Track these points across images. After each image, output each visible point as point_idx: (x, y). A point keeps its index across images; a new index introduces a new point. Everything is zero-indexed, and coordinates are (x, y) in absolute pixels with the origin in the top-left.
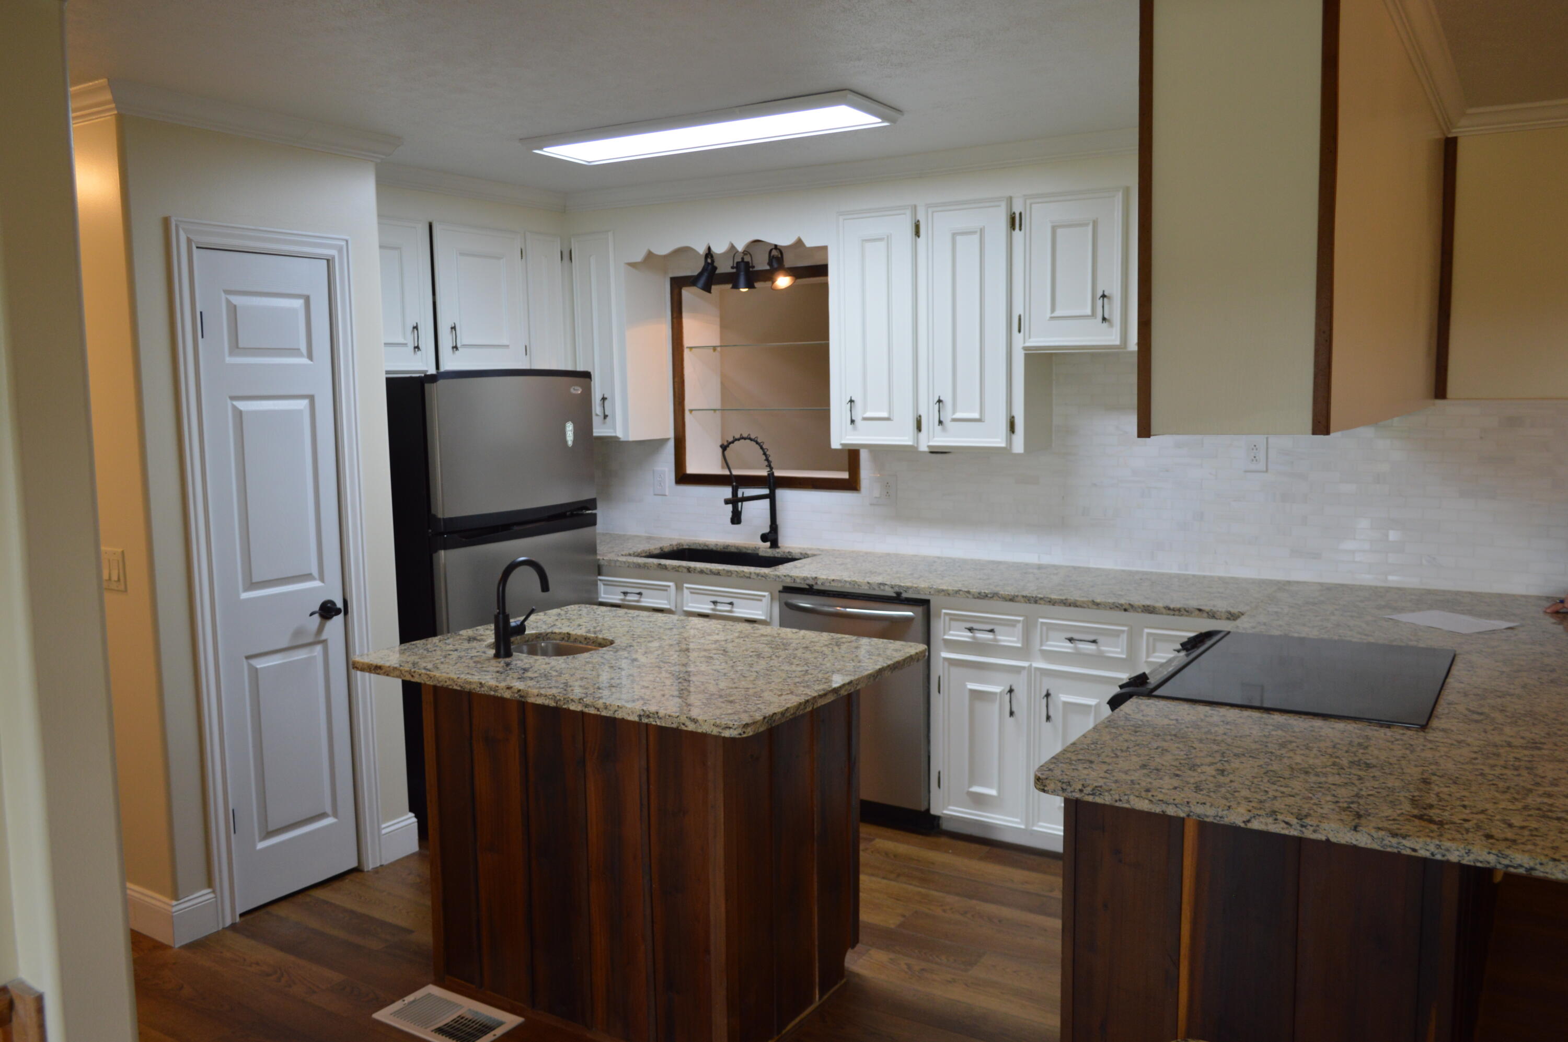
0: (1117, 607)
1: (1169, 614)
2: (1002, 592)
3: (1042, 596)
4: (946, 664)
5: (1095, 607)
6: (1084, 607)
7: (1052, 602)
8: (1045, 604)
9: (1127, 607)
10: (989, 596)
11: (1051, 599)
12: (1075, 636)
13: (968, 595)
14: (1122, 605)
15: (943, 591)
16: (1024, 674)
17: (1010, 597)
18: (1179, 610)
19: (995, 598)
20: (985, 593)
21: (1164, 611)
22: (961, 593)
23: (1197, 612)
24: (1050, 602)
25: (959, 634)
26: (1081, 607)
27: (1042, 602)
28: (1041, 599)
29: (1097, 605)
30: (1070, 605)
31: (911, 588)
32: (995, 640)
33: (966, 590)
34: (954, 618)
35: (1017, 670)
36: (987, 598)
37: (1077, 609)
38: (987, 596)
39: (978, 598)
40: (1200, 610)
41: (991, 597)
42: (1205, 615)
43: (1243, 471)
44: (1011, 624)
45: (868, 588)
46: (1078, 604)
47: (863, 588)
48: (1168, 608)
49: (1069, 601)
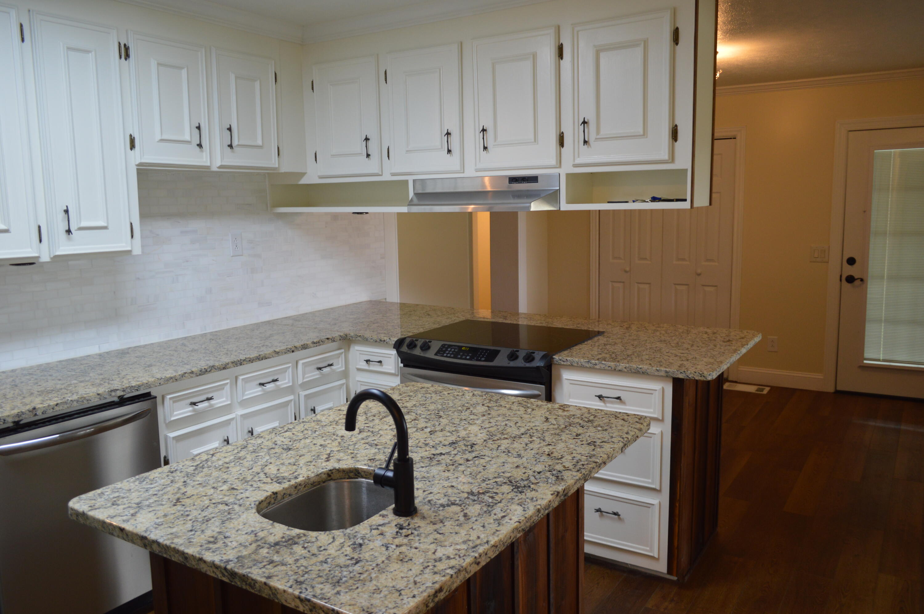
0: (289, 351)
1: (314, 347)
2: (217, 364)
3: (244, 358)
4: (174, 441)
5: (277, 355)
6: (271, 358)
8: (247, 364)
9: (293, 349)
10: (208, 370)
11: (250, 358)
12: (263, 381)
13: (192, 375)
14: (291, 349)
15: (171, 378)
16: (233, 423)
17: (223, 366)
18: (319, 342)
19: (212, 371)
20: (205, 369)
21: (312, 345)
22: (186, 375)
23: (327, 340)
24: (250, 361)
25: (186, 411)
26: (269, 358)
27: (245, 362)
28: (244, 360)
29: (277, 353)
30: (262, 359)
31: (142, 385)
32: (211, 406)
33: (190, 371)
34: (175, 400)
35: (228, 423)
36: (207, 373)
37: (266, 360)
38: (207, 371)
39: (200, 375)
40: (328, 339)
41: (210, 371)
42: (330, 341)
43: (232, 256)
44: (221, 388)
45: (99, 400)
46: (267, 356)
47: (93, 401)
48: (314, 343)
49: (261, 356)
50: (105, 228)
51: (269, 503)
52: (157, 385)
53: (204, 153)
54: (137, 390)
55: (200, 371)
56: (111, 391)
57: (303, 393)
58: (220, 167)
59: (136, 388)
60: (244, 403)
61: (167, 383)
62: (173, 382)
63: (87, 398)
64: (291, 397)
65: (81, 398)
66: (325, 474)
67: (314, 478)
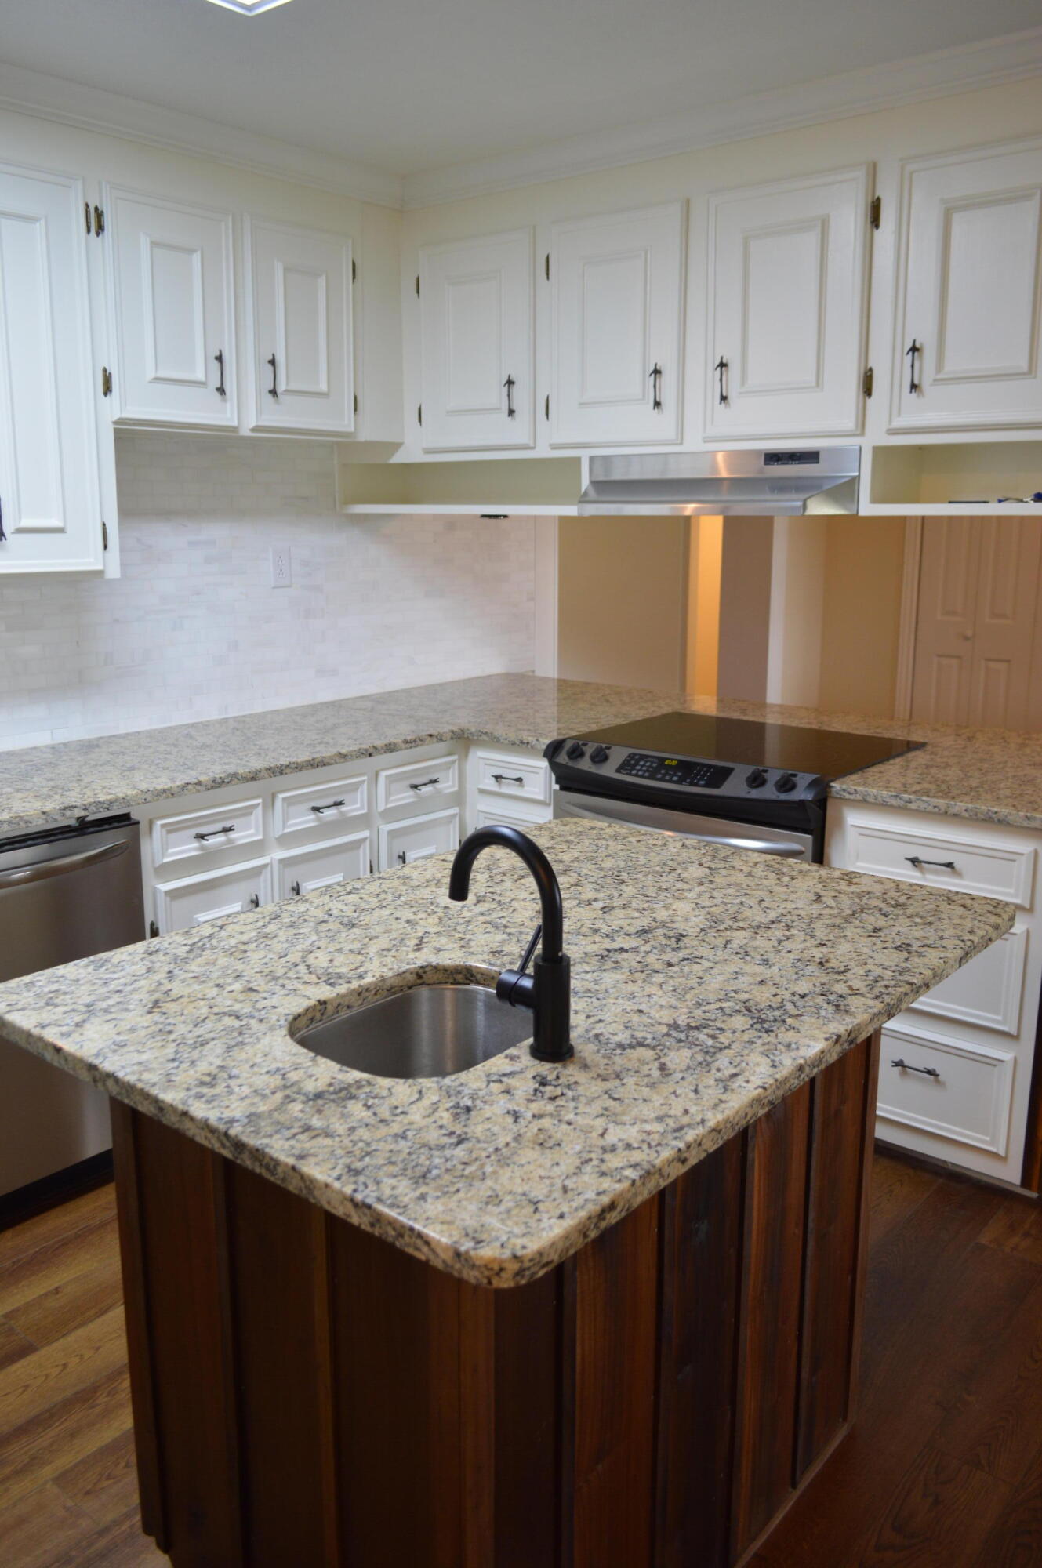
1: (407, 748)
2: (241, 771)
3: (287, 763)
4: (168, 899)
5: (342, 760)
6: (332, 764)
7: (299, 767)
9: (371, 750)
10: (226, 780)
11: (297, 763)
12: (318, 804)
13: (199, 788)
14: (366, 750)
15: (164, 791)
16: (267, 873)
17: (252, 775)
18: (415, 741)
19: (233, 782)
20: (220, 778)
21: (403, 746)
22: (190, 787)
23: (429, 738)
24: (296, 768)
25: (185, 848)
26: (329, 764)
27: (288, 771)
28: (287, 766)
29: (343, 756)
31: (116, 800)
32: (230, 841)
33: (195, 781)
34: (171, 829)
35: (257, 871)
36: (223, 785)
38: (223, 782)
39: (213, 788)
40: (431, 736)
41: (228, 782)
42: (435, 740)
43: (274, 588)
44: (247, 812)
45: (44, 822)
46: (325, 762)
47: (34, 823)
48: (406, 742)
49: (317, 761)
50: (61, 530)
51: (312, 1020)
52: (140, 801)
53: (228, 405)
54: (108, 809)
55: (214, 781)
56: (65, 808)
57: (385, 828)
58: (255, 429)
59: (105, 806)
60: (285, 840)
61: (158, 800)
62: (167, 797)
63: (26, 818)
64: (365, 834)
65: (16, 817)
66: (411, 973)
67: (393, 980)
